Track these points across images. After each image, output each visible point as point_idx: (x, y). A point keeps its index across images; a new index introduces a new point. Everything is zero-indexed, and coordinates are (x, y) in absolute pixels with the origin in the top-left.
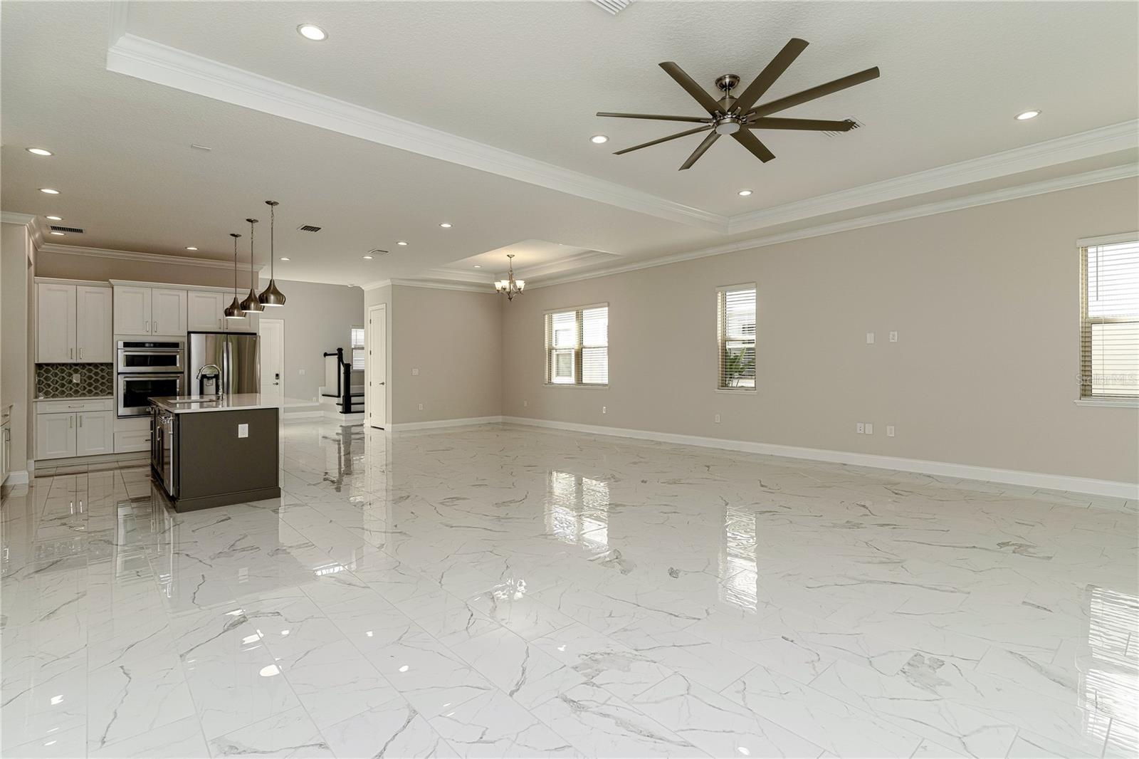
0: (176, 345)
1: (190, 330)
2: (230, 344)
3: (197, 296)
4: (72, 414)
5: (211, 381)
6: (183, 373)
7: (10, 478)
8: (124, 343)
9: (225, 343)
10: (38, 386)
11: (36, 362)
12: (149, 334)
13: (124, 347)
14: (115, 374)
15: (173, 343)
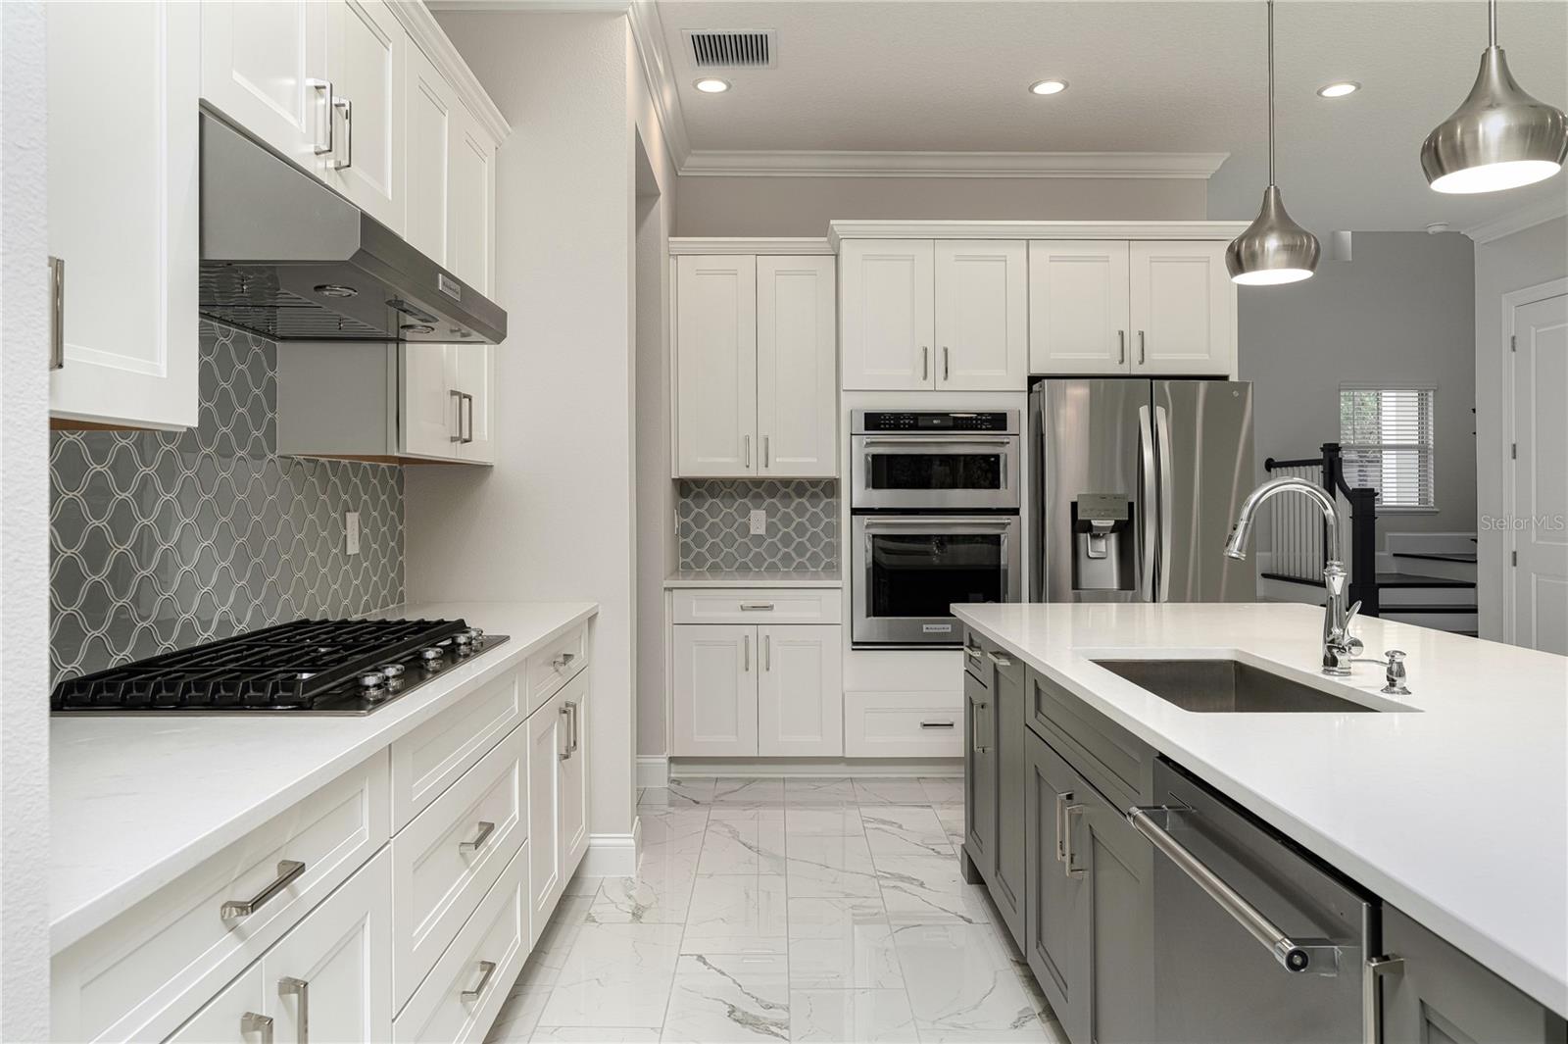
0: (997, 421)
1: (1036, 371)
2: (1160, 411)
3: (1052, 259)
4: (747, 630)
5: (1102, 545)
6: (1016, 512)
7: (592, 855)
8: (867, 416)
9: (1144, 411)
10: (681, 540)
11: (673, 477)
12: (928, 385)
13: (866, 429)
14: (845, 512)
15: (990, 414)
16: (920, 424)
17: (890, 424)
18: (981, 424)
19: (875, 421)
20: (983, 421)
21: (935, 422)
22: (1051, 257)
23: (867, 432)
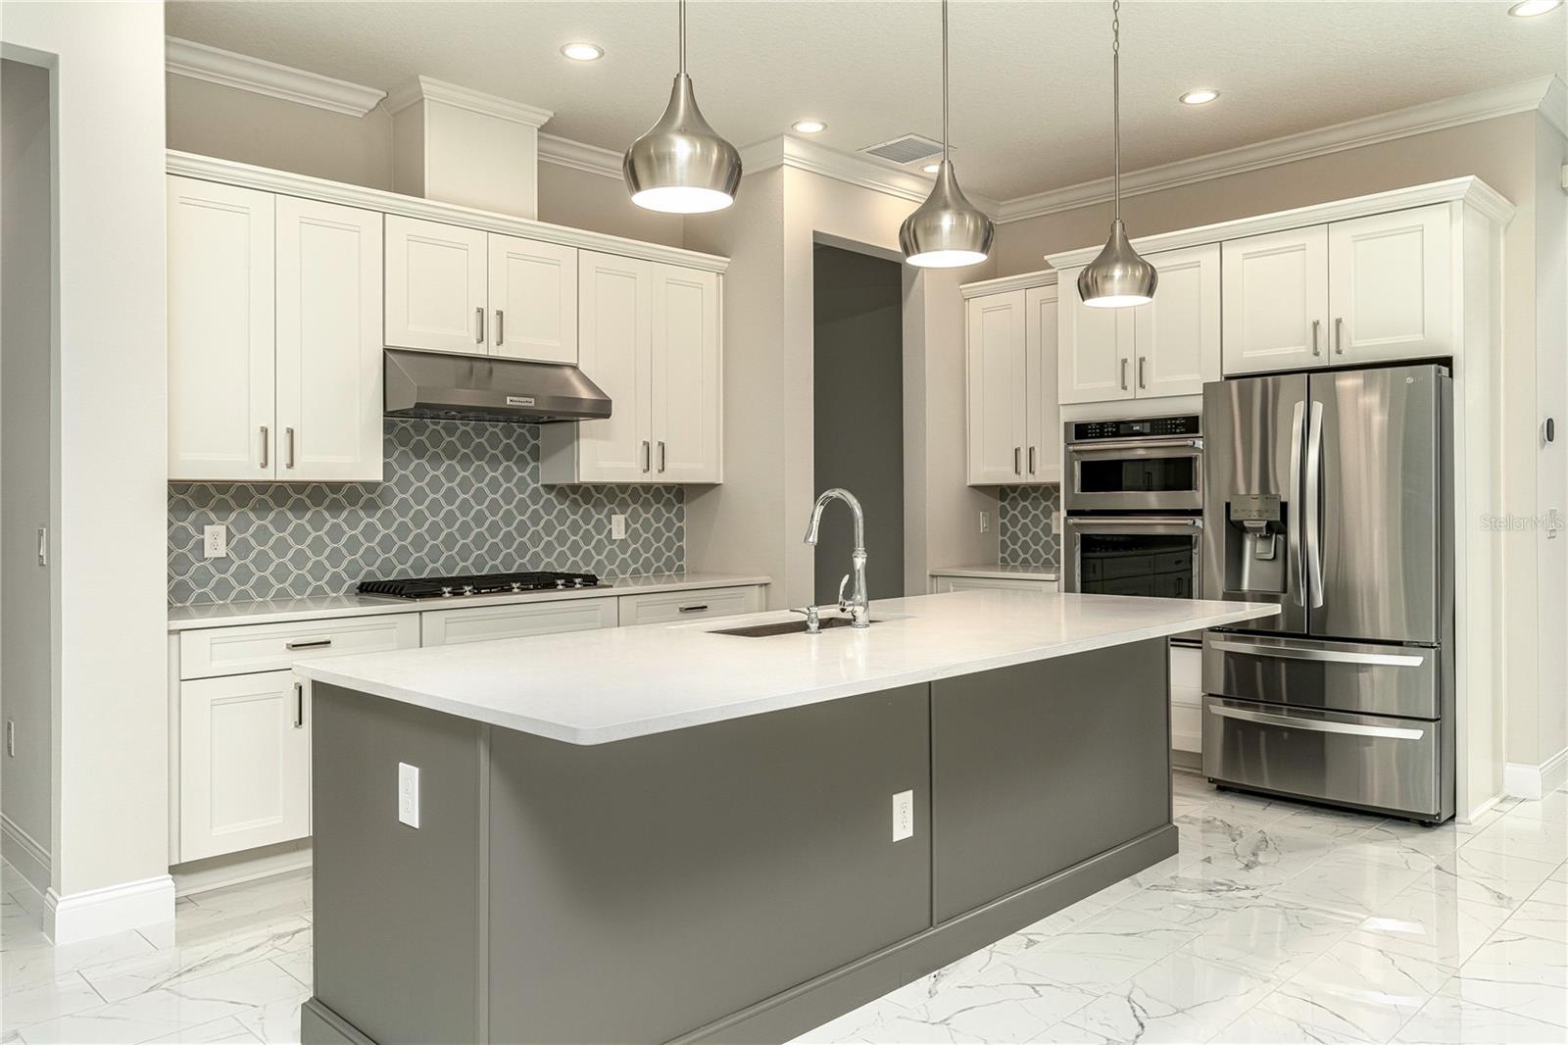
0: (1190, 424)
1: (1229, 371)
2: (1316, 407)
8: (1077, 426)
9: (1300, 408)
10: (1000, 538)
11: (969, 484)
12: (1128, 395)
13: (1076, 438)
14: (1063, 513)
15: (1184, 418)
16: (1122, 432)
17: (1096, 433)
18: (1175, 429)
19: (1082, 431)
20: (1177, 426)
21: (1138, 428)
22: (1244, 254)
23: (1078, 441)
